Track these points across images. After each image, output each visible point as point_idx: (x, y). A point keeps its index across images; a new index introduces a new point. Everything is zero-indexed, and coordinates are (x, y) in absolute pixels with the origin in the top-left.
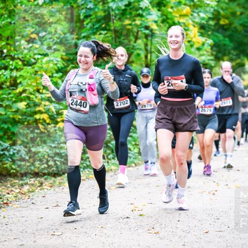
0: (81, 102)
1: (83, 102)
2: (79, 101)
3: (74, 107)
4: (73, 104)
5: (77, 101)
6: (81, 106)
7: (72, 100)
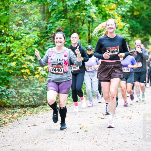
0: (58, 69)
1: (59, 69)
2: (57, 69)
3: (54, 72)
4: (53, 70)
5: (55, 69)
6: (58, 71)
7: (52, 68)
